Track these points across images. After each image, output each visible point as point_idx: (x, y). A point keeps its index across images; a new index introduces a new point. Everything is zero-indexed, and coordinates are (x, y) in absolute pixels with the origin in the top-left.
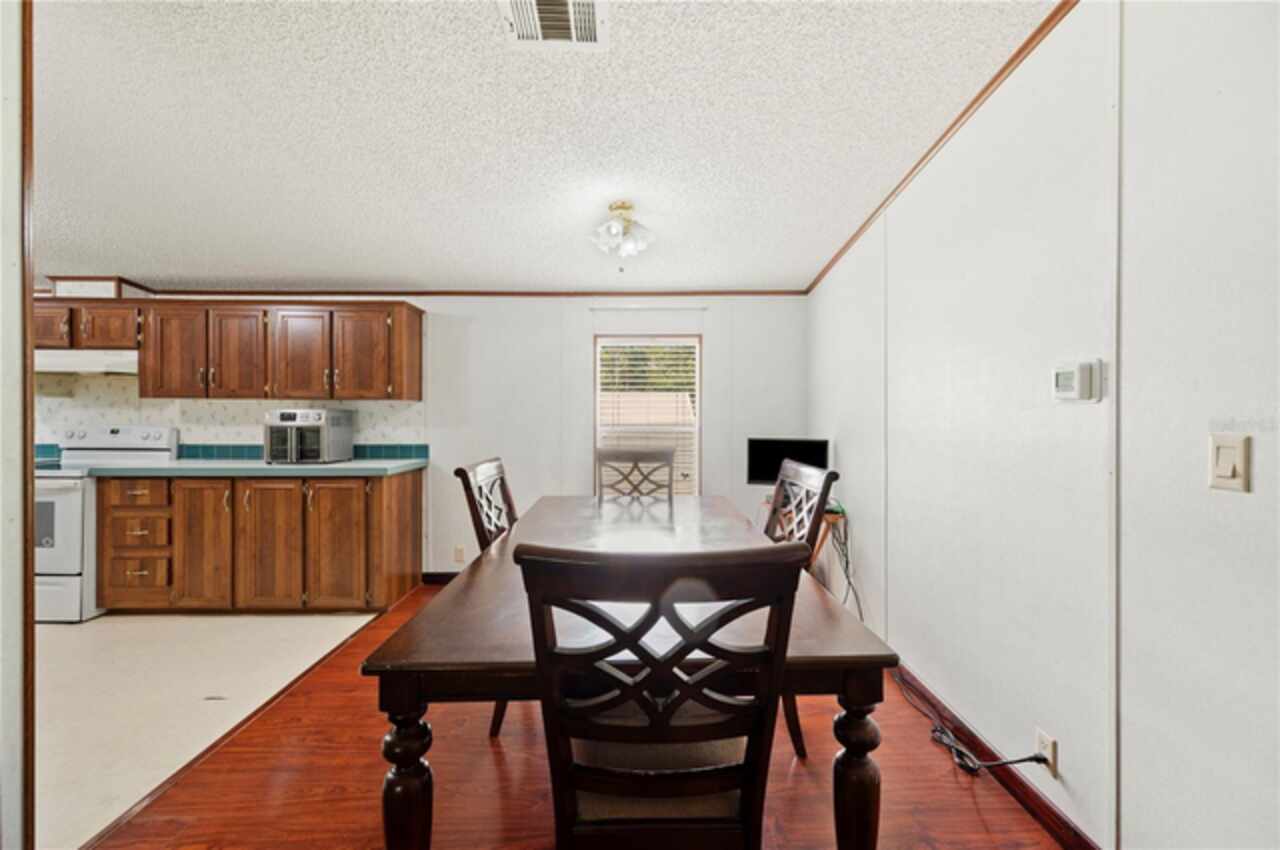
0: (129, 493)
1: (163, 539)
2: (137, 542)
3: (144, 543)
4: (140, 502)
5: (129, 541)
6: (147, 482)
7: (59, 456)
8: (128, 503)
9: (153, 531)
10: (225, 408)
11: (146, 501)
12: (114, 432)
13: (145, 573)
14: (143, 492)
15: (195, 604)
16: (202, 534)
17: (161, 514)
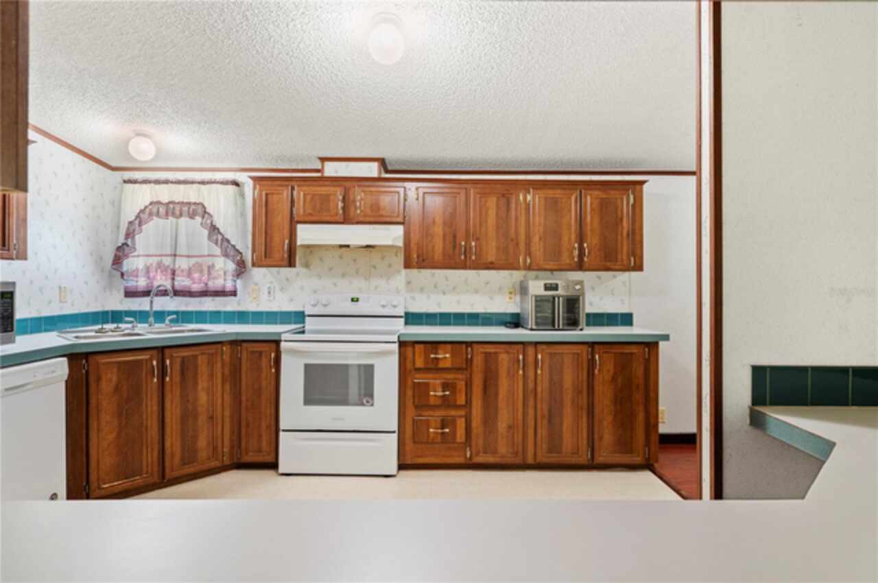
0: (432, 356)
1: (461, 400)
2: (439, 402)
3: (446, 403)
4: (441, 365)
5: (432, 401)
6: (449, 346)
7: (303, 322)
8: (432, 366)
9: (454, 392)
10: (447, 279)
11: (448, 365)
12: (355, 300)
13: (447, 430)
14: (444, 356)
15: (491, 459)
16: (496, 394)
17: (460, 376)
